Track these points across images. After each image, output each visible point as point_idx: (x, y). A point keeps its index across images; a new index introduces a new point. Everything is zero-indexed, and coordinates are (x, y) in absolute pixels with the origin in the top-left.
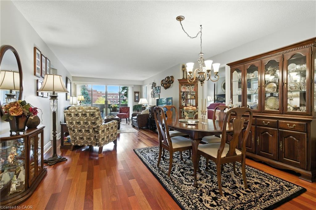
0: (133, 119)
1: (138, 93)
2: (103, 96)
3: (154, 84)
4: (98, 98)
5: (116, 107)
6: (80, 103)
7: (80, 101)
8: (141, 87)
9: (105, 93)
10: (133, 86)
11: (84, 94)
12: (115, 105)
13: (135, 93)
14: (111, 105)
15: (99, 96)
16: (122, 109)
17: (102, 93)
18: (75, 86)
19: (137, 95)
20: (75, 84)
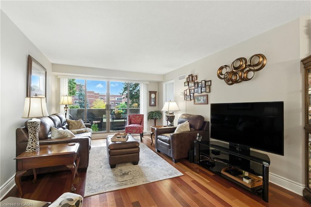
0: (158, 140)
1: (155, 93)
2: (101, 98)
3: (192, 77)
4: (95, 99)
5: (121, 113)
6: (65, 108)
7: (66, 106)
8: (159, 84)
9: (106, 94)
10: (148, 83)
11: (72, 93)
12: (119, 111)
13: (151, 93)
14: (113, 111)
15: (96, 97)
16: (133, 118)
17: (100, 94)
18: (58, 80)
19: (153, 96)
20: (59, 77)
